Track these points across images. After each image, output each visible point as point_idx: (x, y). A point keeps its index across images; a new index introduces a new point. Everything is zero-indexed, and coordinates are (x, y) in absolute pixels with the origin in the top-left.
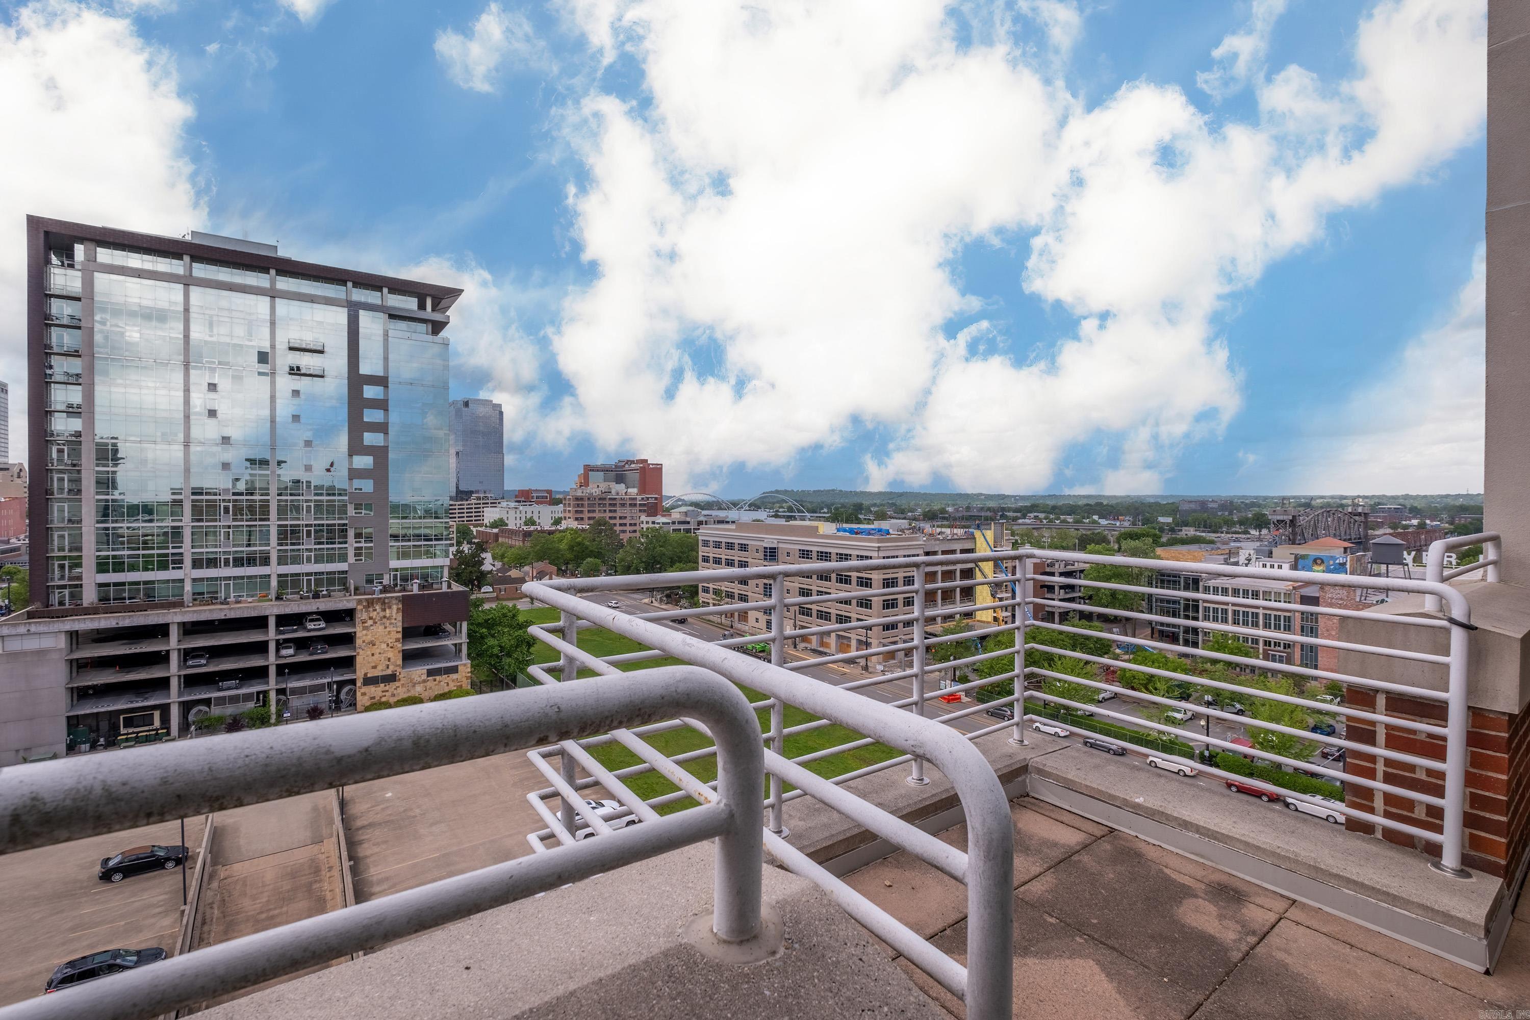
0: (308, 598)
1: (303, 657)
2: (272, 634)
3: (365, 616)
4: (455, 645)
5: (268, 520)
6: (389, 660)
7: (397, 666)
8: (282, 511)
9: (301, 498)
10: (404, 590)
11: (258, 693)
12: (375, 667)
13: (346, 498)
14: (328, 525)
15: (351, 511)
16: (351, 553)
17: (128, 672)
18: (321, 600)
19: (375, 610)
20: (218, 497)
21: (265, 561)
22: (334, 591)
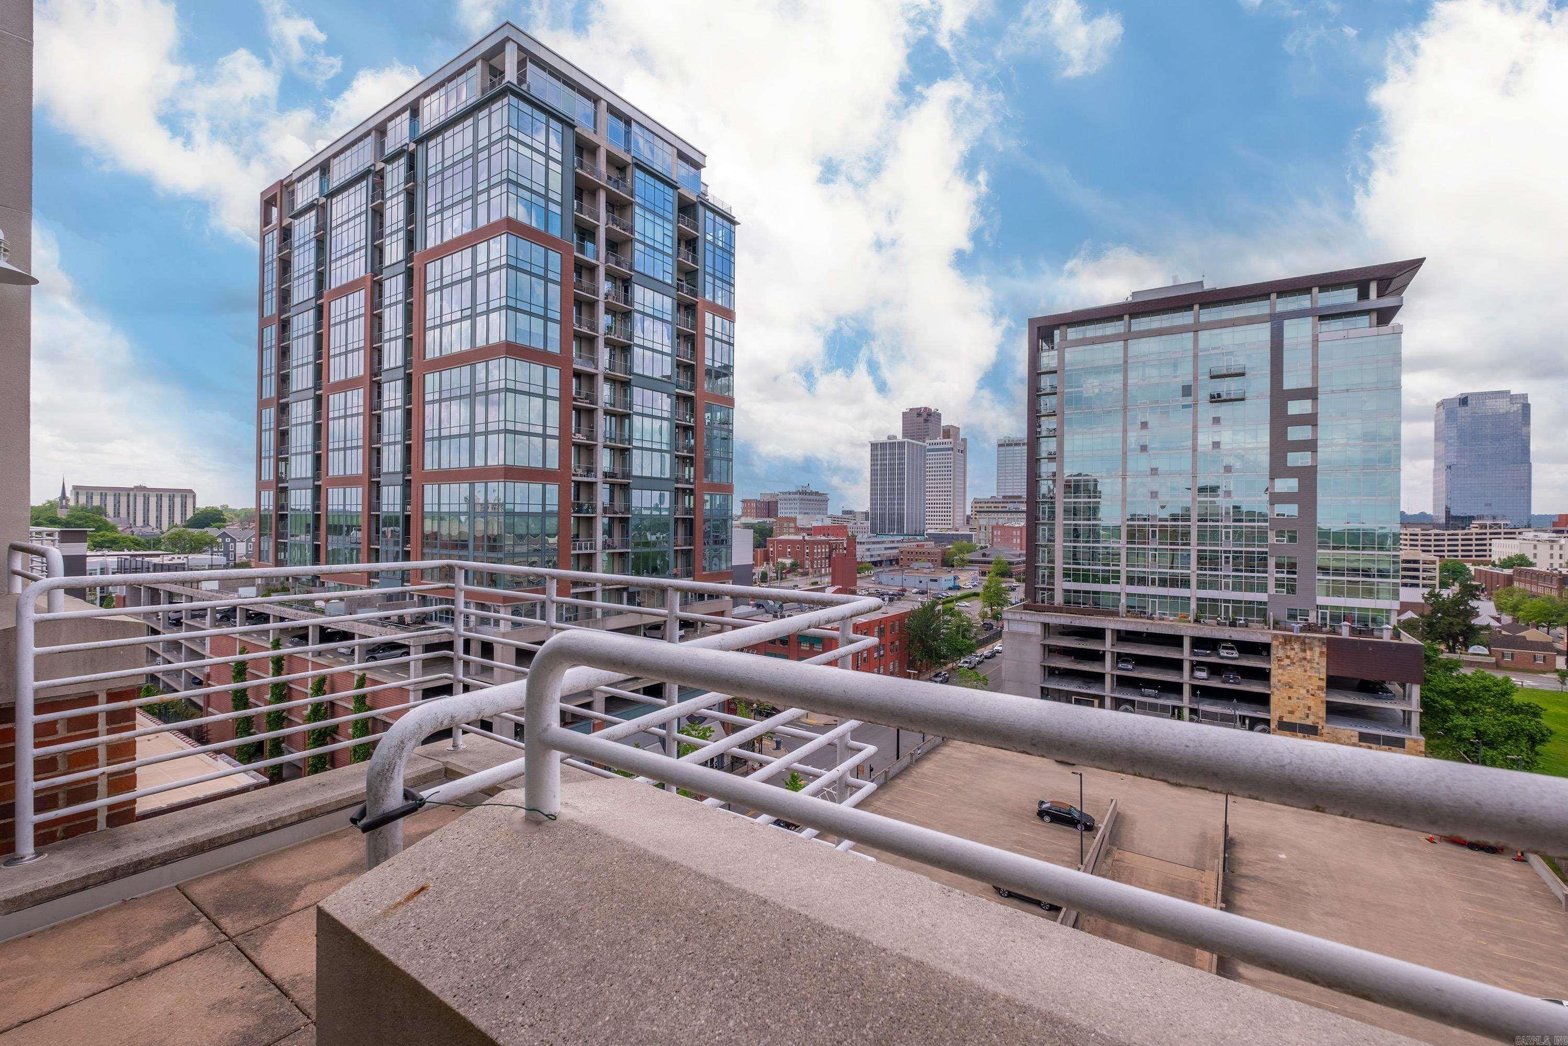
0: (1224, 624)
1: (1215, 683)
2: (1186, 654)
3: (1281, 653)
4: (1404, 711)
5: (1189, 544)
6: (1309, 708)
7: (1320, 718)
8: (1201, 535)
9: (1219, 524)
10: (1334, 632)
11: (1174, 707)
12: (1291, 712)
13: (1267, 524)
14: (1247, 552)
15: (1272, 538)
16: (1271, 584)
17: (1078, 663)
18: (1238, 629)
19: (1294, 649)
20: (1147, 523)
21: (1186, 583)
22: (1253, 621)
